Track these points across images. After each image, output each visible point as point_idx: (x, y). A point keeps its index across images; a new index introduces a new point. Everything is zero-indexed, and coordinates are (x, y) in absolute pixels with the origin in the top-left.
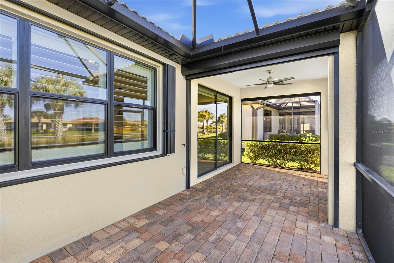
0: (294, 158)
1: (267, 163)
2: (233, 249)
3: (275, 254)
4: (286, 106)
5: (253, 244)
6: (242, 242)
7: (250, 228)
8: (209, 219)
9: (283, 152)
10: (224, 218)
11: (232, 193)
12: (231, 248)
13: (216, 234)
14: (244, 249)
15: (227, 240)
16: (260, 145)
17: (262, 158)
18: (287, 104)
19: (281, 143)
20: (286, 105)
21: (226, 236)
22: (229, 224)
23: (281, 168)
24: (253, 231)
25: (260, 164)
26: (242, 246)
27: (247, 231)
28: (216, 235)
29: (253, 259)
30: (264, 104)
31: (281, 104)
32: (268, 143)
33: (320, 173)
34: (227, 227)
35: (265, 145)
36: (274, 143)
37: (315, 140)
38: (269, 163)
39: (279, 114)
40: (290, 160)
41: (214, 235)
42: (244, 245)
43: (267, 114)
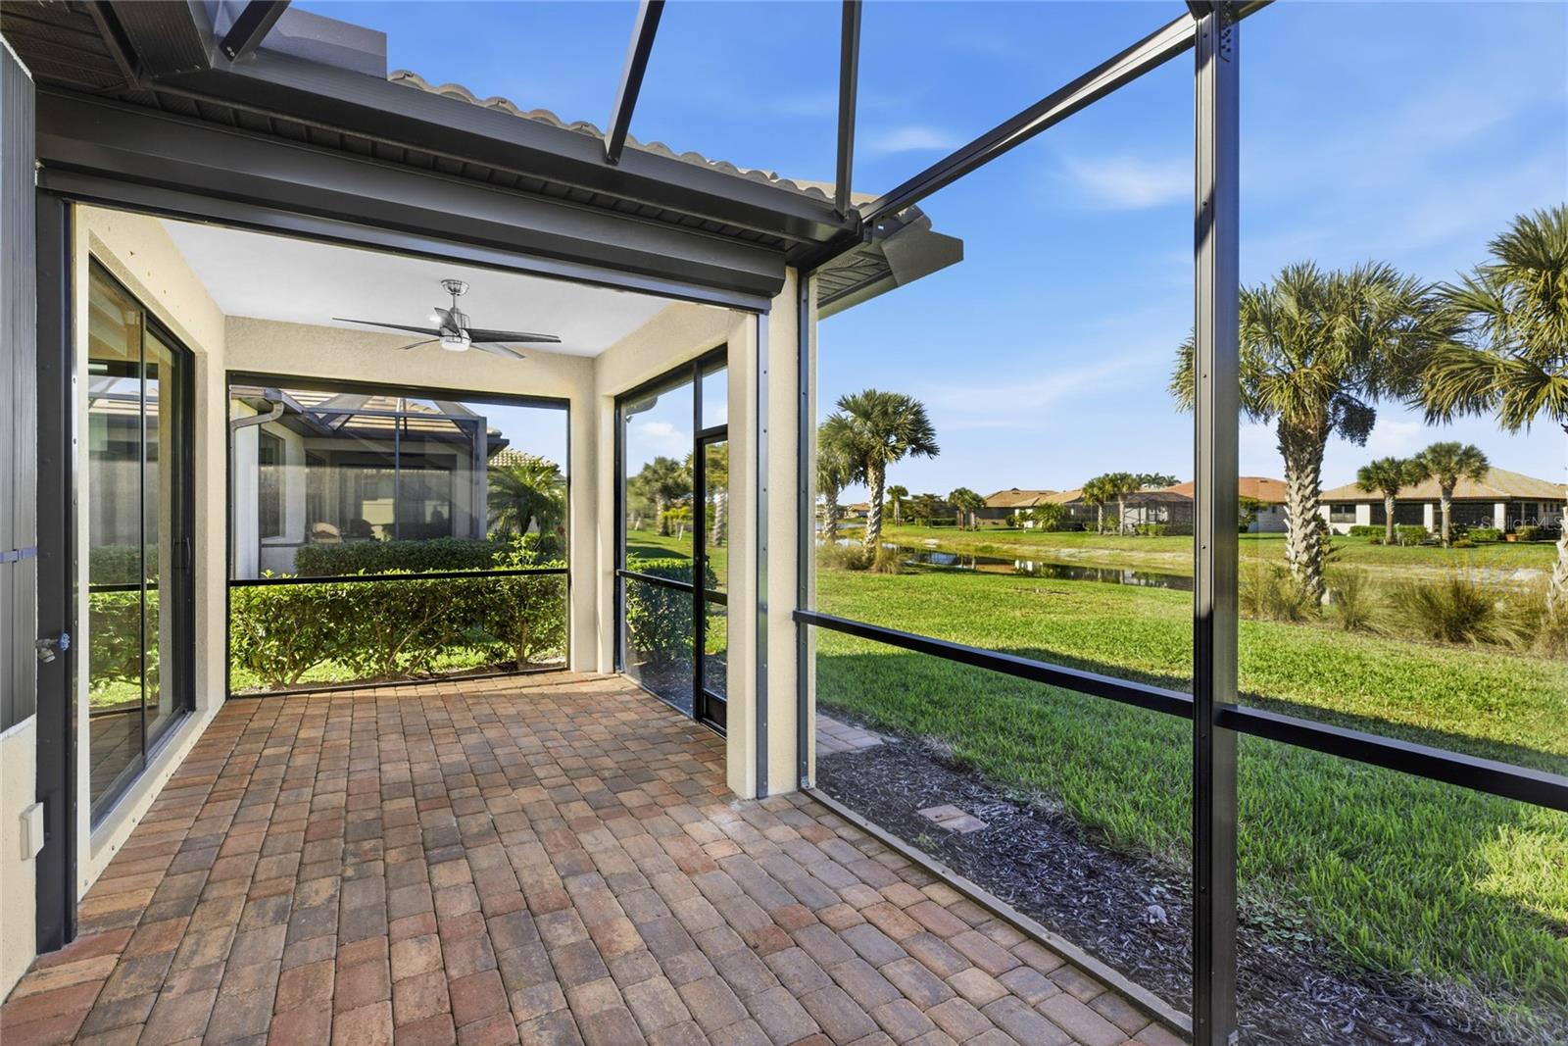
0: (467, 632)
1: (347, 673)
2: (655, 1022)
3: (752, 943)
4: (347, 425)
5: (681, 962)
6: (648, 982)
7: (608, 924)
8: (422, 997)
9: (429, 616)
10: (480, 952)
11: (373, 842)
12: (643, 1022)
13: (536, 1028)
14: (679, 994)
15: (597, 1011)
16: (325, 598)
17: (326, 657)
18: (352, 415)
19: (420, 581)
20: (347, 421)
21: (578, 1005)
22: (526, 958)
23: (435, 682)
24: (626, 925)
25: (314, 687)
26: (664, 991)
27: (616, 938)
28: (541, 1029)
29: (732, 1000)
30: (276, 407)
31: (334, 416)
32: (362, 584)
33: (568, 668)
34: (537, 974)
35: (350, 594)
36: (389, 585)
37: (537, 562)
38: (357, 671)
39: (307, 456)
40: (451, 643)
41: (533, 1036)
42: (659, 982)
43: (269, 453)
